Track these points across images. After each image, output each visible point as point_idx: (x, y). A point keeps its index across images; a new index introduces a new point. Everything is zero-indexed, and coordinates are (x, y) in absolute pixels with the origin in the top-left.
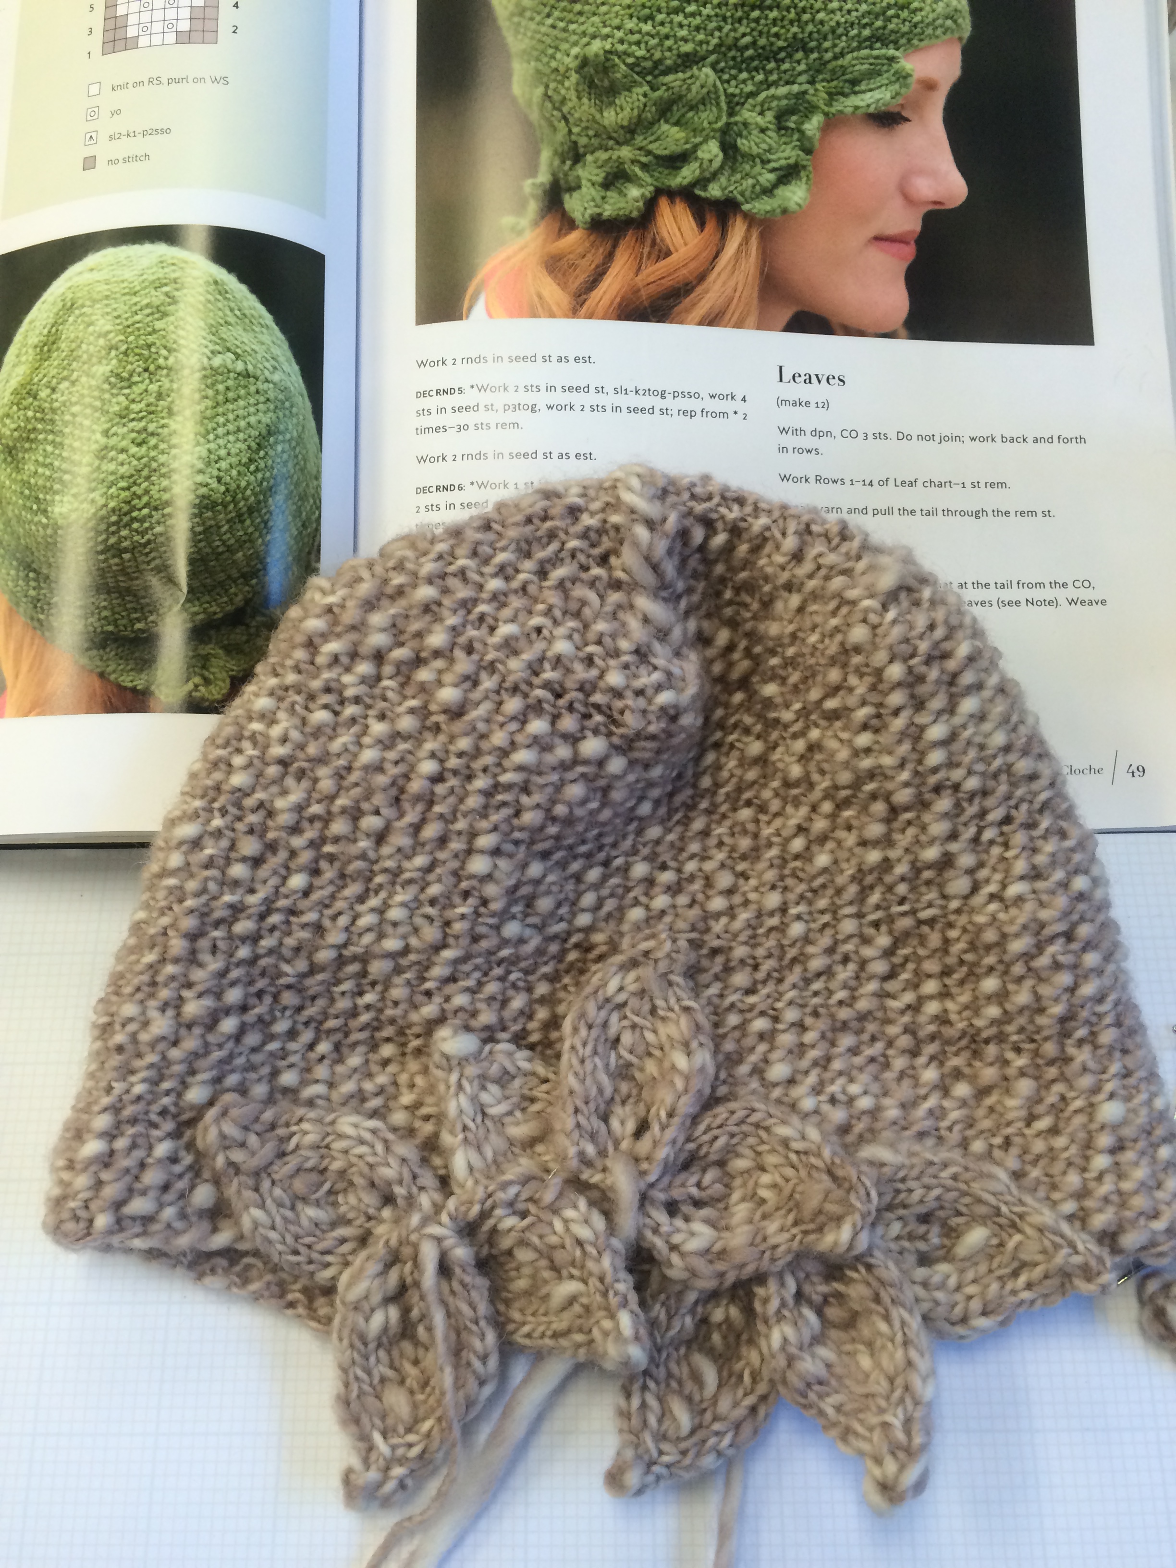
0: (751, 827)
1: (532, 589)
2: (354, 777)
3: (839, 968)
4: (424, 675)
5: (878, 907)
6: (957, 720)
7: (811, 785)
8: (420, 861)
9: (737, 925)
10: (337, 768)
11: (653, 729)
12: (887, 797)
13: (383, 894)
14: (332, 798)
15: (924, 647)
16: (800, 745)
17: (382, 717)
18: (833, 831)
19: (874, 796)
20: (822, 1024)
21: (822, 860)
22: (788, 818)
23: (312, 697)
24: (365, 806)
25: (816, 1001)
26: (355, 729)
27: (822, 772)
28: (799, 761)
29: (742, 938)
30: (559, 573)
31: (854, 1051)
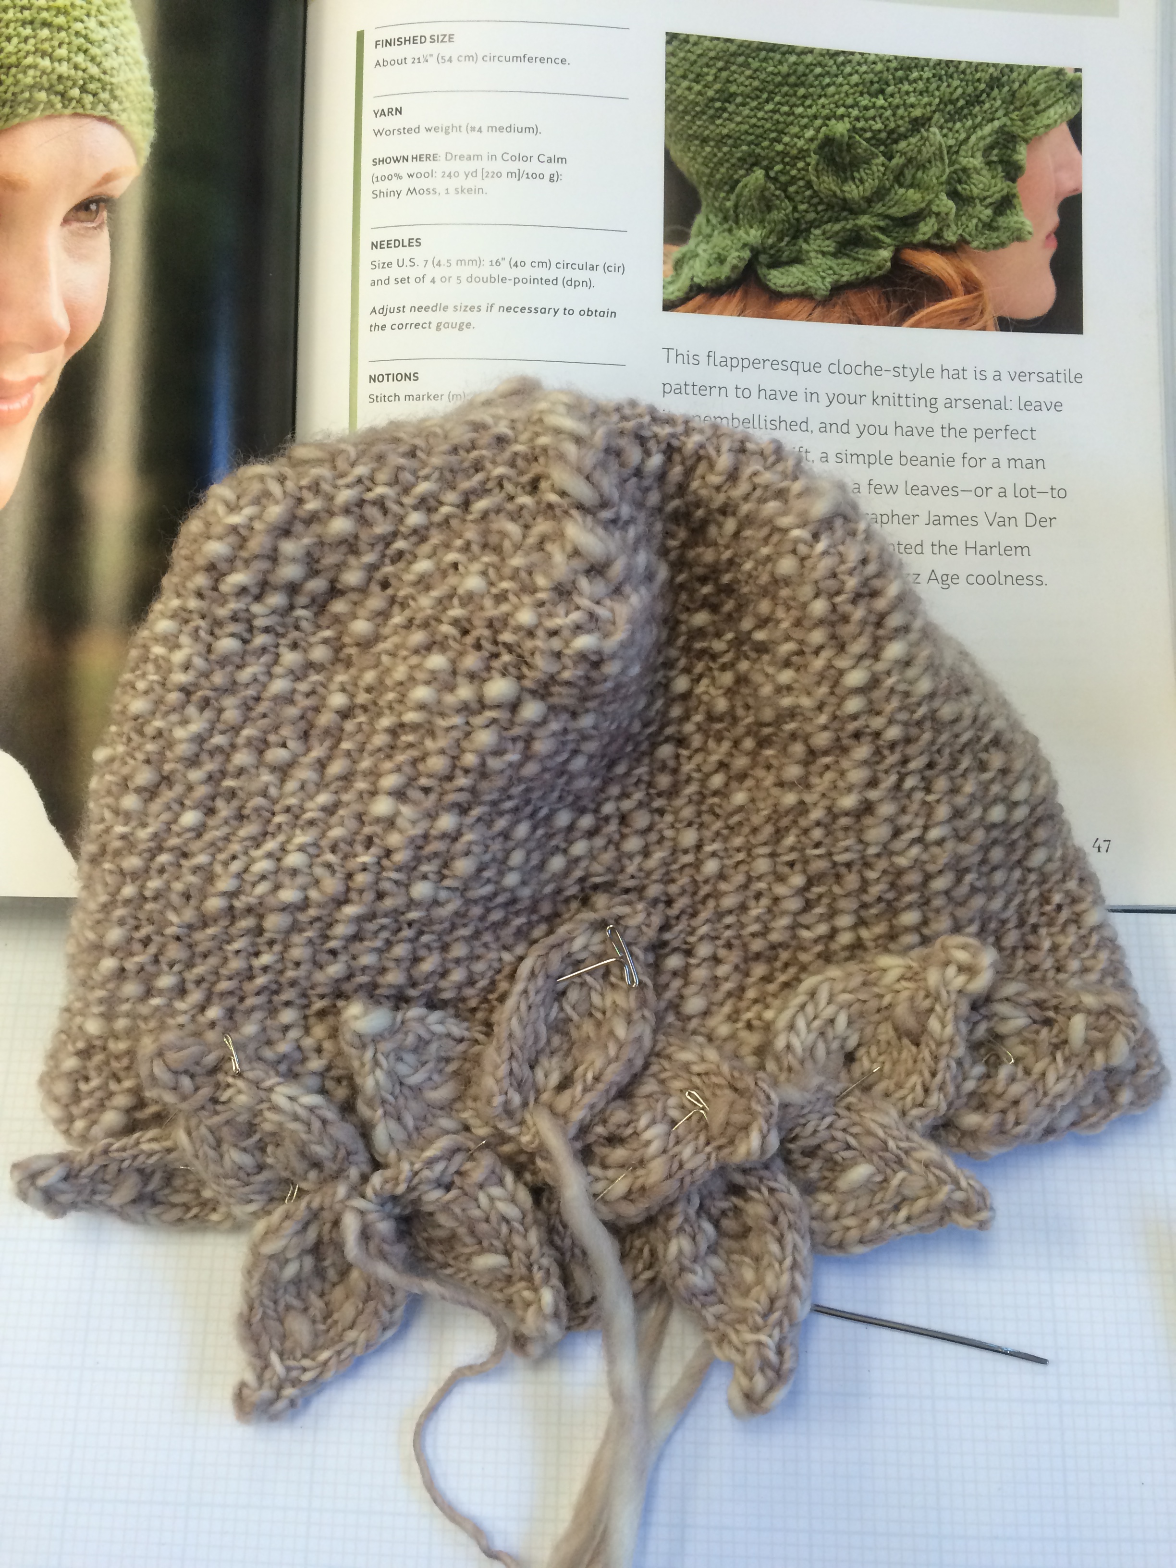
0: (671, 763)
1: (454, 523)
2: (262, 707)
3: (752, 903)
4: (339, 606)
5: (792, 849)
6: (880, 667)
7: (735, 720)
8: (323, 798)
9: (652, 862)
10: (245, 697)
11: (566, 675)
12: (806, 739)
13: (281, 838)
14: (236, 730)
15: (852, 583)
16: (727, 678)
17: (294, 646)
18: (752, 768)
19: (793, 736)
20: (734, 957)
21: (740, 798)
22: (709, 753)
23: (218, 623)
24: (272, 738)
25: (728, 933)
26: (265, 659)
27: (747, 707)
28: (725, 694)
29: (655, 876)
30: (480, 505)
31: (767, 979)
